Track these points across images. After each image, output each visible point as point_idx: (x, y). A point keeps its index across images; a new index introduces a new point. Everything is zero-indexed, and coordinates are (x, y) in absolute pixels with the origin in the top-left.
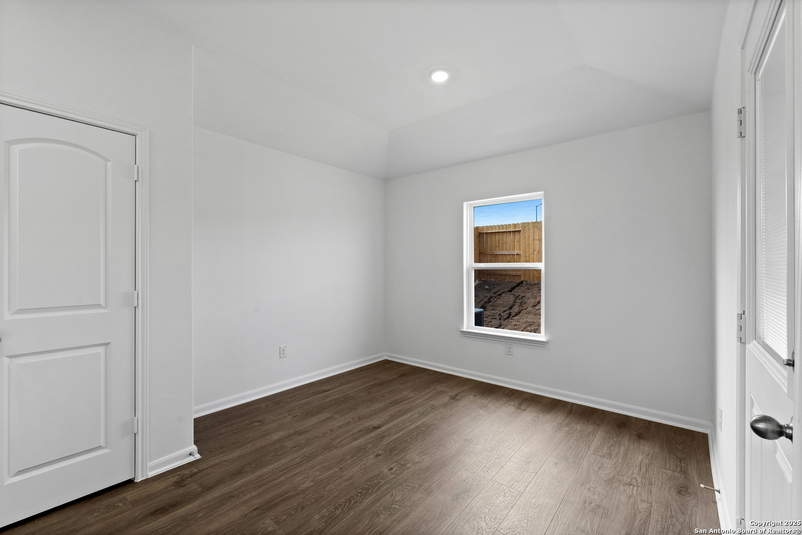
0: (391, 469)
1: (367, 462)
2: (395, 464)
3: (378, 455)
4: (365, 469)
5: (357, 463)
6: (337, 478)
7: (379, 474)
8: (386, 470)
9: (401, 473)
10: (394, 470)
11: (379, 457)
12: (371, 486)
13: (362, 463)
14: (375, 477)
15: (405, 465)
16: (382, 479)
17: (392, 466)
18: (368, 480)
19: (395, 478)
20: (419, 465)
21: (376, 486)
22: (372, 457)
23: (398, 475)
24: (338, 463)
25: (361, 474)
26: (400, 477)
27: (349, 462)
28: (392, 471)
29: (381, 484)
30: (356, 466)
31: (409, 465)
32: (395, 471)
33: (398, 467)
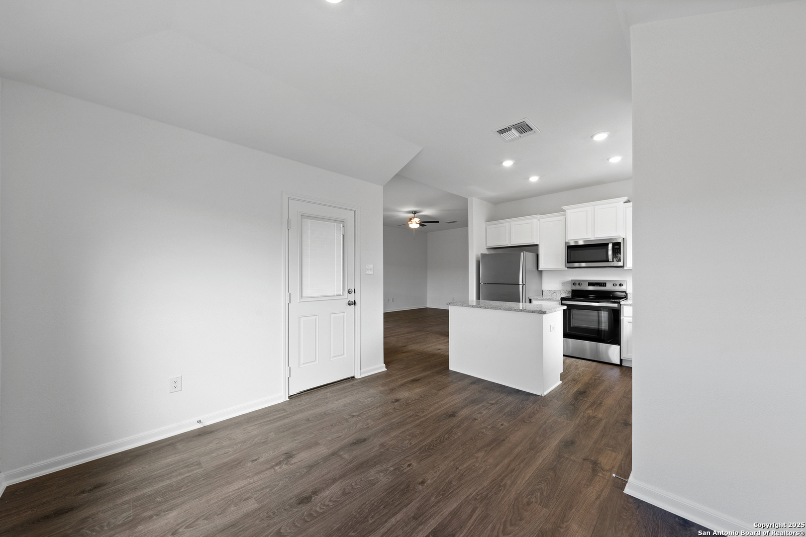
0: (409, 465)
1: (433, 474)
2: (405, 471)
3: (422, 483)
4: (434, 467)
5: (443, 473)
6: (457, 459)
7: (421, 461)
8: (414, 464)
9: (400, 461)
10: (406, 465)
11: (421, 480)
12: (426, 451)
13: (438, 473)
14: (424, 459)
15: (395, 469)
16: (418, 456)
17: (408, 469)
18: (430, 456)
19: (407, 457)
20: (383, 468)
21: (423, 451)
22: (429, 482)
23: (404, 459)
24: (462, 475)
25: (437, 462)
26: (402, 457)
27: (451, 476)
28: (409, 463)
29: (418, 452)
30: (443, 471)
31: (392, 469)
32: (405, 463)
33: (403, 467)
